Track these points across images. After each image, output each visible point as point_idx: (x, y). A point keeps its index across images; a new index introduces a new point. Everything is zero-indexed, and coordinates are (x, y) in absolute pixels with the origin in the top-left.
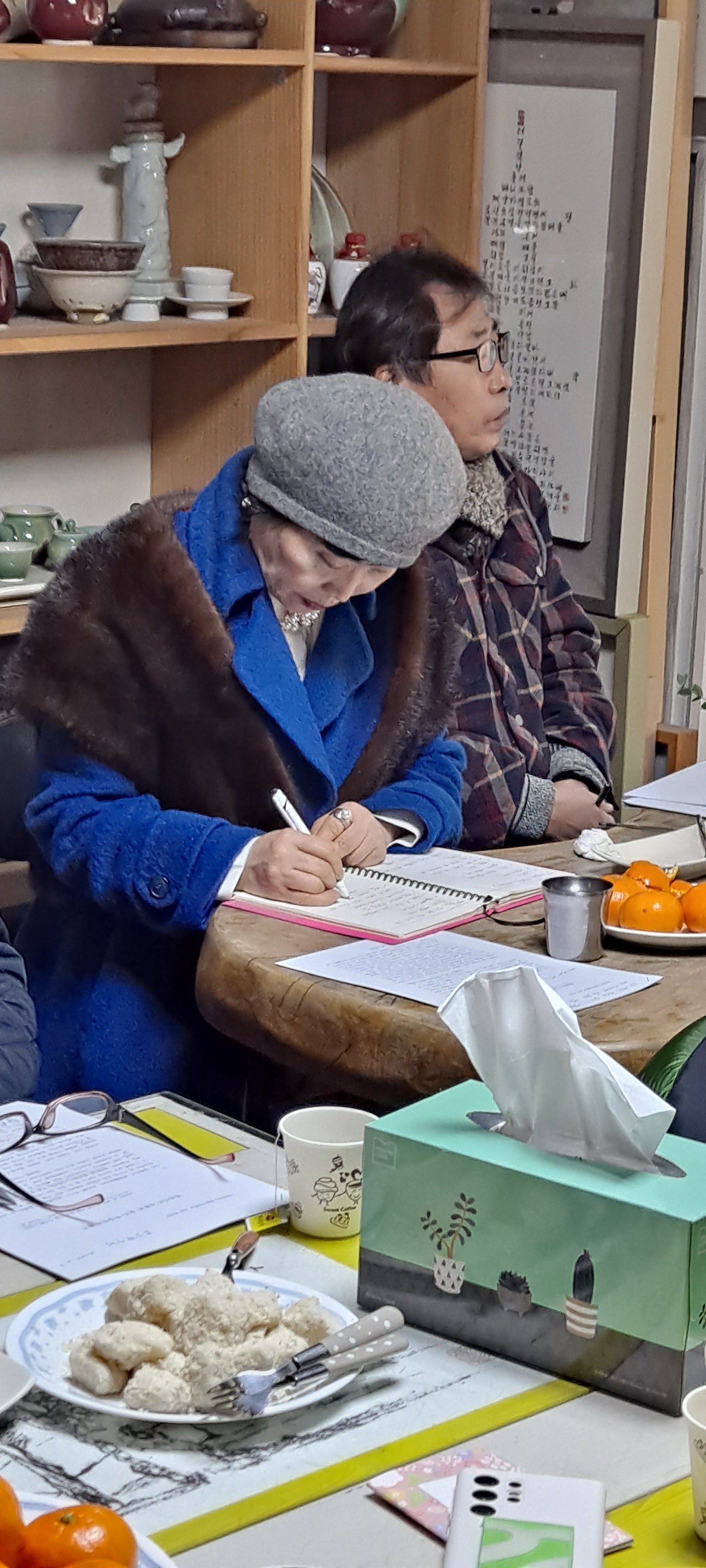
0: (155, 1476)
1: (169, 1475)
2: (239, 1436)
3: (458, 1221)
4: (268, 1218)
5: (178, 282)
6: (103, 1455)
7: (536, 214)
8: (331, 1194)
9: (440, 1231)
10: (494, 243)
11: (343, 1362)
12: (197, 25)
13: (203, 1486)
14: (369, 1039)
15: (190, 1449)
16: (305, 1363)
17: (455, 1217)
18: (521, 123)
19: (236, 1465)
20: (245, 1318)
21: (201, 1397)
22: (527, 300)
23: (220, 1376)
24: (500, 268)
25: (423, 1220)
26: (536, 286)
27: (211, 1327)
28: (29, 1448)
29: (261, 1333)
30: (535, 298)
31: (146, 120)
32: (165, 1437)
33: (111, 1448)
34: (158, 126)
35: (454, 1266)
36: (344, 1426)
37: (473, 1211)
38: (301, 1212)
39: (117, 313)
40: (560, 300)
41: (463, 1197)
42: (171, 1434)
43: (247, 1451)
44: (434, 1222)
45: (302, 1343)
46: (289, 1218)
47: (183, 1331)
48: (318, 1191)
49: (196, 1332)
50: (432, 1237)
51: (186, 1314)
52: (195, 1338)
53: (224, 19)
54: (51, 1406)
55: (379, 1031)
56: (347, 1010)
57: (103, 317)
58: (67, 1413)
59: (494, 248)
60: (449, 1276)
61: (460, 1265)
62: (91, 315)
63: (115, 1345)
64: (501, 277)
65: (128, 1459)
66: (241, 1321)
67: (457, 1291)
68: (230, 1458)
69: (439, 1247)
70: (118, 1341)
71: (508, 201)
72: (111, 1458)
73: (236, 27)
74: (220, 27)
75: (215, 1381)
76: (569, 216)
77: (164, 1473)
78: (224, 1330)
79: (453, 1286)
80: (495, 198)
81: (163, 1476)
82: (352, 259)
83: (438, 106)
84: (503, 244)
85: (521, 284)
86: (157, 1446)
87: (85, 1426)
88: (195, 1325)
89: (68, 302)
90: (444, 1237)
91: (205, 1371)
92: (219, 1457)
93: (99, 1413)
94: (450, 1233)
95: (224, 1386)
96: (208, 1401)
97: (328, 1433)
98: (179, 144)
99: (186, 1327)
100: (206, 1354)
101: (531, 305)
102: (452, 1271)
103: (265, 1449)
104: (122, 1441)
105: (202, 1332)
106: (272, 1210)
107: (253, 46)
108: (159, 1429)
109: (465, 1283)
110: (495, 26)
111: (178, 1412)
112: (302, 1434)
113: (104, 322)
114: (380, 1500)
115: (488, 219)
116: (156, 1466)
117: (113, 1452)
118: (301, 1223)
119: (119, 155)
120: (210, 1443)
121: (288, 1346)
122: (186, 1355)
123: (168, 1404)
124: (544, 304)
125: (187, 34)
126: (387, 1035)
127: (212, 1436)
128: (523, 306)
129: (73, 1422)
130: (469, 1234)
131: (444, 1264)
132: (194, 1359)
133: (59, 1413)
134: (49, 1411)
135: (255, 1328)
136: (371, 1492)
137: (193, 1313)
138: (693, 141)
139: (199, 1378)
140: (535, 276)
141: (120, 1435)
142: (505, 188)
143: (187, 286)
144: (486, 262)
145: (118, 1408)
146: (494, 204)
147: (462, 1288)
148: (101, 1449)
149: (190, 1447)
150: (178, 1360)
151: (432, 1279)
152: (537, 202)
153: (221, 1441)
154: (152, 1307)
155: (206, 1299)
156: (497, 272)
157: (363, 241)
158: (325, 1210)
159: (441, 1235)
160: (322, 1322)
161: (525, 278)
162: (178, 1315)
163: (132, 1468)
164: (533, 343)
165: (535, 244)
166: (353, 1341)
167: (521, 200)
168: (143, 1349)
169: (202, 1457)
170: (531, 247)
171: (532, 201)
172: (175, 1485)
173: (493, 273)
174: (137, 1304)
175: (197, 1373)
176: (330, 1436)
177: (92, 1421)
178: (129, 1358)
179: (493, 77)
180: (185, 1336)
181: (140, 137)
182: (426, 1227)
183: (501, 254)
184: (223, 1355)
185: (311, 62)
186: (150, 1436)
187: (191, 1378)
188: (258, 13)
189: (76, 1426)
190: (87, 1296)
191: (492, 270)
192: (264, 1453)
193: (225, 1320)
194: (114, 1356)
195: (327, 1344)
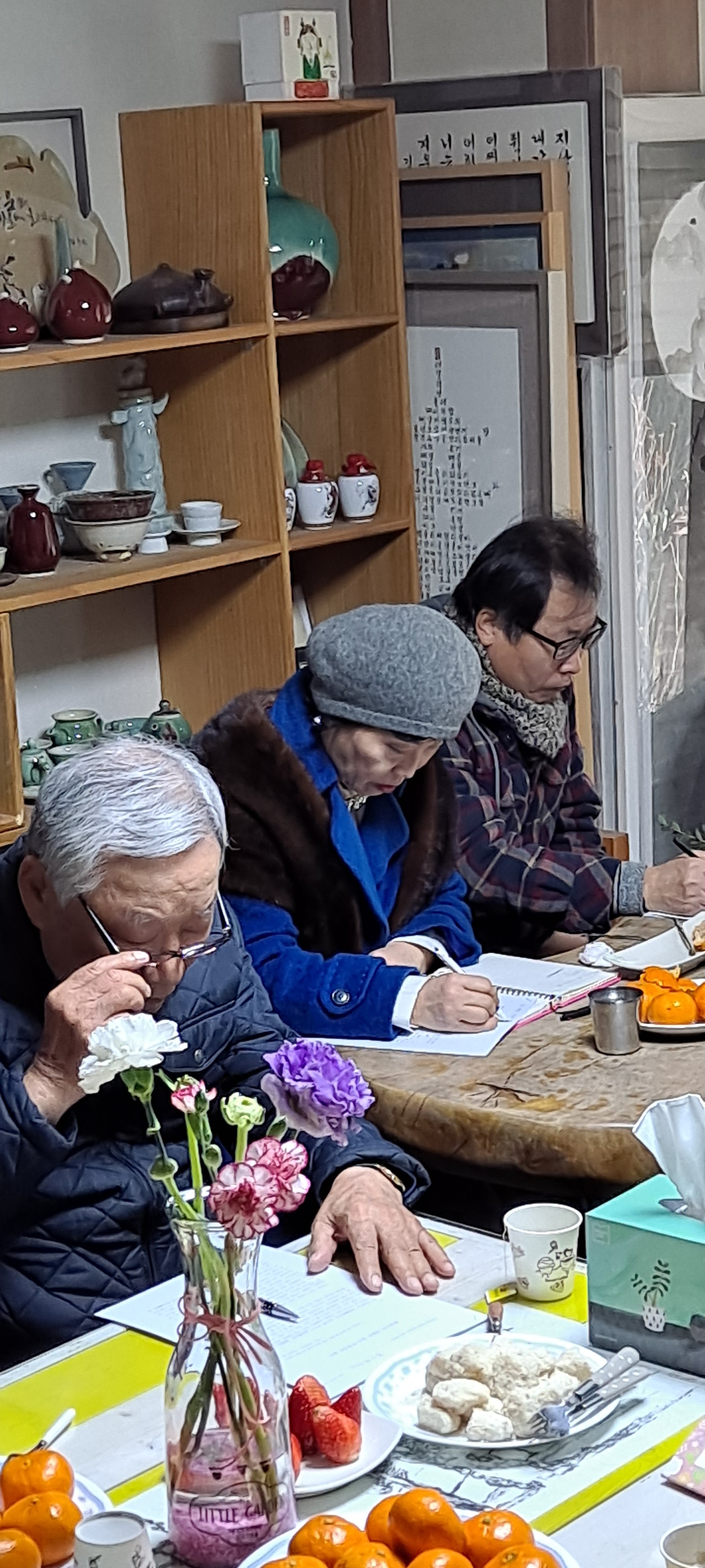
0: (506, 1486)
1: (516, 1485)
2: (550, 1452)
3: (657, 1280)
4: (502, 1290)
5: (177, 515)
6: (463, 1476)
7: (458, 430)
8: (550, 1269)
9: (645, 1287)
10: (424, 455)
11: (611, 1392)
12: (182, 313)
13: (542, 1490)
14: (482, 1135)
15: (521, 1465)
16: (586, 1394)
17: (655, 1277)
18: (438, 357)
19: (557, 1472)
20: (536, 1368)
21: (520, 1427)
22: (457, 500)
23: (531, 1411)
24: (431, 475)
25: (632, 1280)
26: (463, 488)
27: (515, 1377)
28: (410, 1478)
29: (546, 1376)
30: (464, 498)
31: (136, 387)
32: (500, 1458)
33: (466, 1471)
34: (147, 390)
35: (657, 1312)
36: (621, 1435)
37: (667, 1272)
38: (527, 1284)
39: (136, 550)
40: (484, 498)
41: (660, 1262)
42: (505, 1456)
43: (560, 1461)
44: (641, 1282)
45: (575, 1383)
46: (517, 1290)
47: (494, 1382)
48: (540, 1268)
49: (505, 1382)
50: (640, 1292)
51: (494, 1369)
52: (505, 1386)
53: (201, 305)
54: (411, 1446)
55: (489, 1128)
56: (458, 1113)
57: (127, 555)
58: (425, 1450)
59: (424, 459)
60: (654, 1319)
61: (661, 1311)
62: (118, 555)
63: (452, 1398)
64: (431, 482)
65: (482, 1477)
66: (534, 1370)
67: (661, 1329)
68: (552, 1468)
69: (646, 1298)
70: (452, 1394)
71: (433, 421)
72: (470, 1477)
73: (212, 311)
74: (200, 312)
75: (529, 1415)
76: (486, 431)
77: (511, 1483)
78: (524, 1378)
79: (658, 1326)
80: (421, 419)
81: (511, 1486)
82: (314, 482)
83: (365, 349)
84: (432, 455)
85: (450, 487)
86: (497, 1466)
87: (441, 1458)
88: (502, 1377)
89: (100, 547)
90: (649, 1291)
91: (521, 1408)
92: (544, 1468)
93: (447, 1446)
94: (653, 1289)
95: (538, 1416)
96: (528, 1429)
97: (611, 1442)
98: (165, 401)
99: (497, 1379)
100: (519, 1396)
101: (460, 503)
102: (656, 1316)
103: (573, 1458)
104: (472, 1465)
105: (509, 1382)
106: (504, 1285)
107: (225, 324)
108: (493, 1453)
109: (666, 1324)
110: (409, 281)
111: (505, 1440)
112: (594, 1445)
113: (128, 558)
114: (671, 1484)
115: (416, 436)
116: (503, 1480)
117: (469, 1473)
118: (530, 1292)
119: (118, 417)
120: (533, 1459)
121: (567, 1384)
122: (501, 1399)
123: (499, 1435)
124: (471, 503)
125: (175, 321)
126: (497, 1130)
127: (532, 1455)
128: (453, 506)
129: (431, 1455)
130: (666, 1289)
131: (650, 1310)
132: (510, 1401)
133: (419, 1450)
134: (411, 1449)
135: (542, 1374)
136: (664, 1480)
137: (500, 1369)
138: (577, 359)
139: (517, 1414)
140: (462, 481)
141: (469, 1461)
142: (429, 410)
143: (185, 519)
144: (418, 470)
145: (460, 1441)
146: (420, 425)
147: (665, 1328)
148: (460, 1472)
149: (520, 1464)
150: (494, 1404)
151: (643, 1322)
152: (457, 421)
153: (540, 1456)
154: (469, 1368)
155: (508, 1357)
156: (428, 478)
157: (322, 467)
158: (547, 1281)
159: (645, 1291)
160: (585, 1364)
161: (453, 483)
162: (488, 1371)
163: (488, 1482)
164: (465, 535)
165: (459, 455)
166: (611, 1375)
167: (444, 420)
168: (472, 1398)
169: (532, 1469)
170: (456, 456)
171: (454, 420)
172: (522, 1491)
173: (424, 480)
174: (457, 1366)
175: (515, 1411)
176: (613, 1445)
177: (445, 1453)
178: (463, 1406)
179: (410, 323)
180: (497, 1386)
181: (133, 402)
182: (635, 1285)
183: (431, 464)
184: (531, 1395)
185: (273, 331)
186: (489, 1459)
187: (510, 1415)
188: (226, 296)
189: (435, 1458)
190: (405, 1364)
191: (424, 476)
192: (573, 1462)
193: (524, 1371)
194: (451, 1405)
195: (595, 1380)
